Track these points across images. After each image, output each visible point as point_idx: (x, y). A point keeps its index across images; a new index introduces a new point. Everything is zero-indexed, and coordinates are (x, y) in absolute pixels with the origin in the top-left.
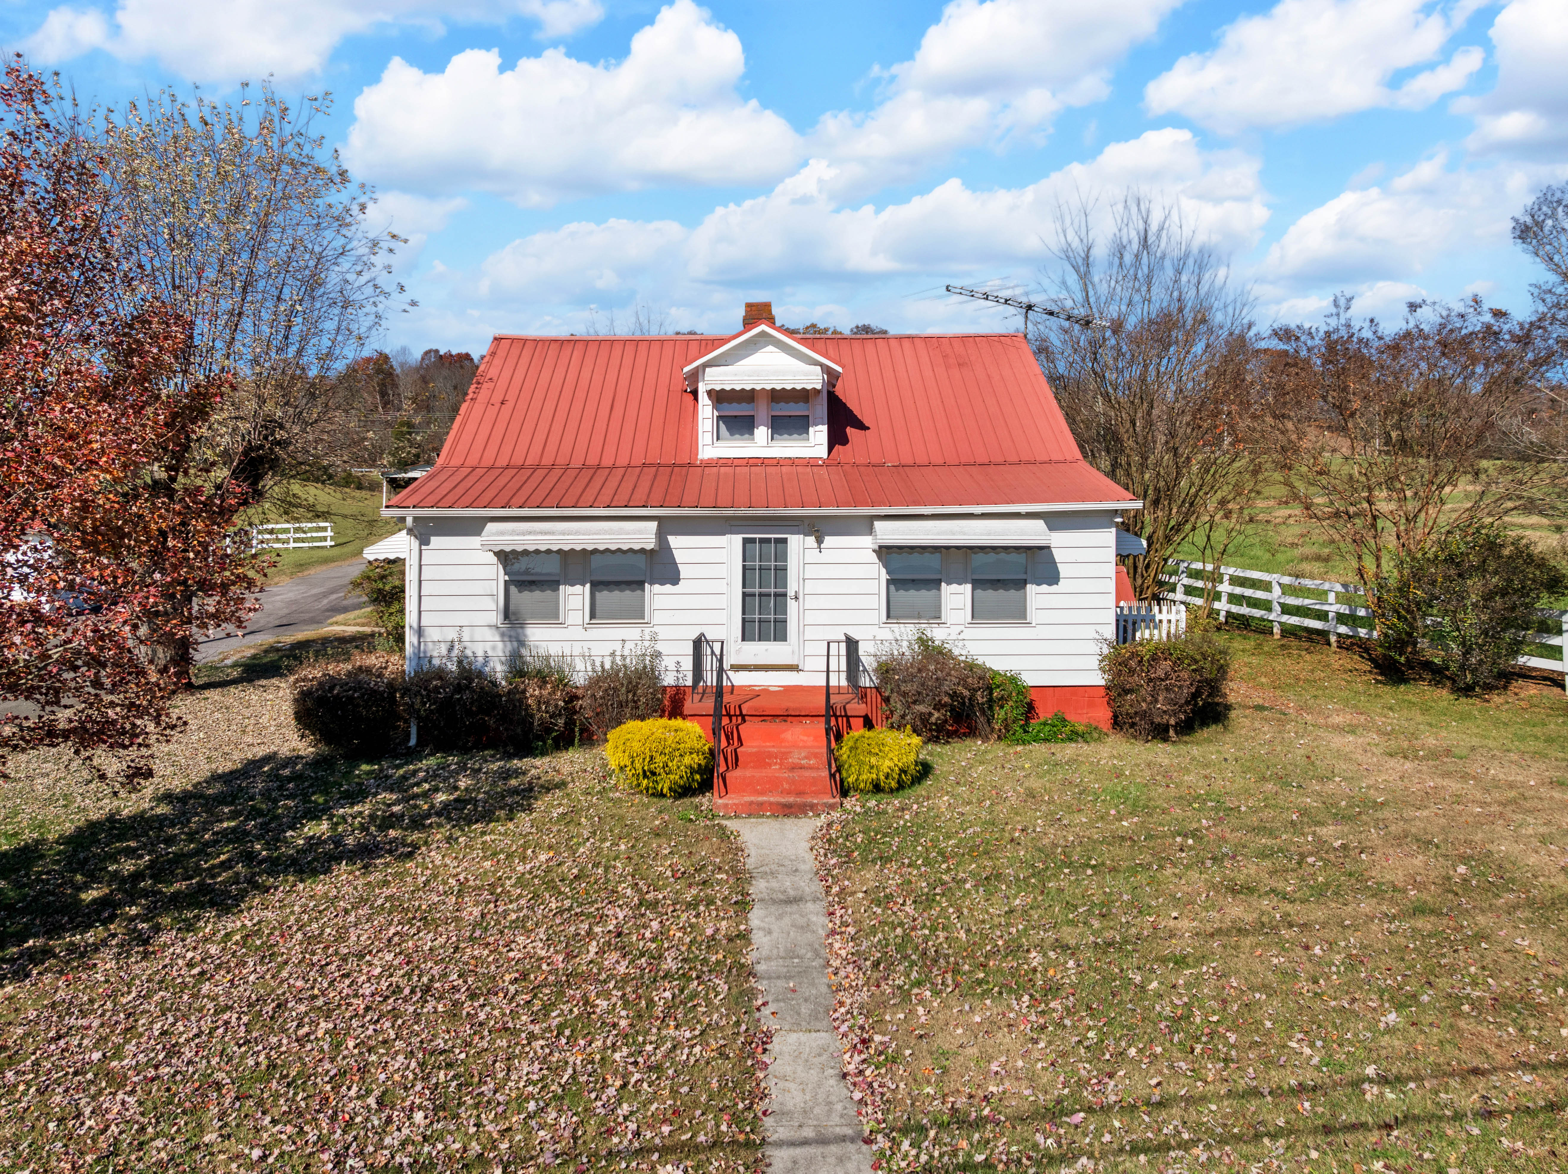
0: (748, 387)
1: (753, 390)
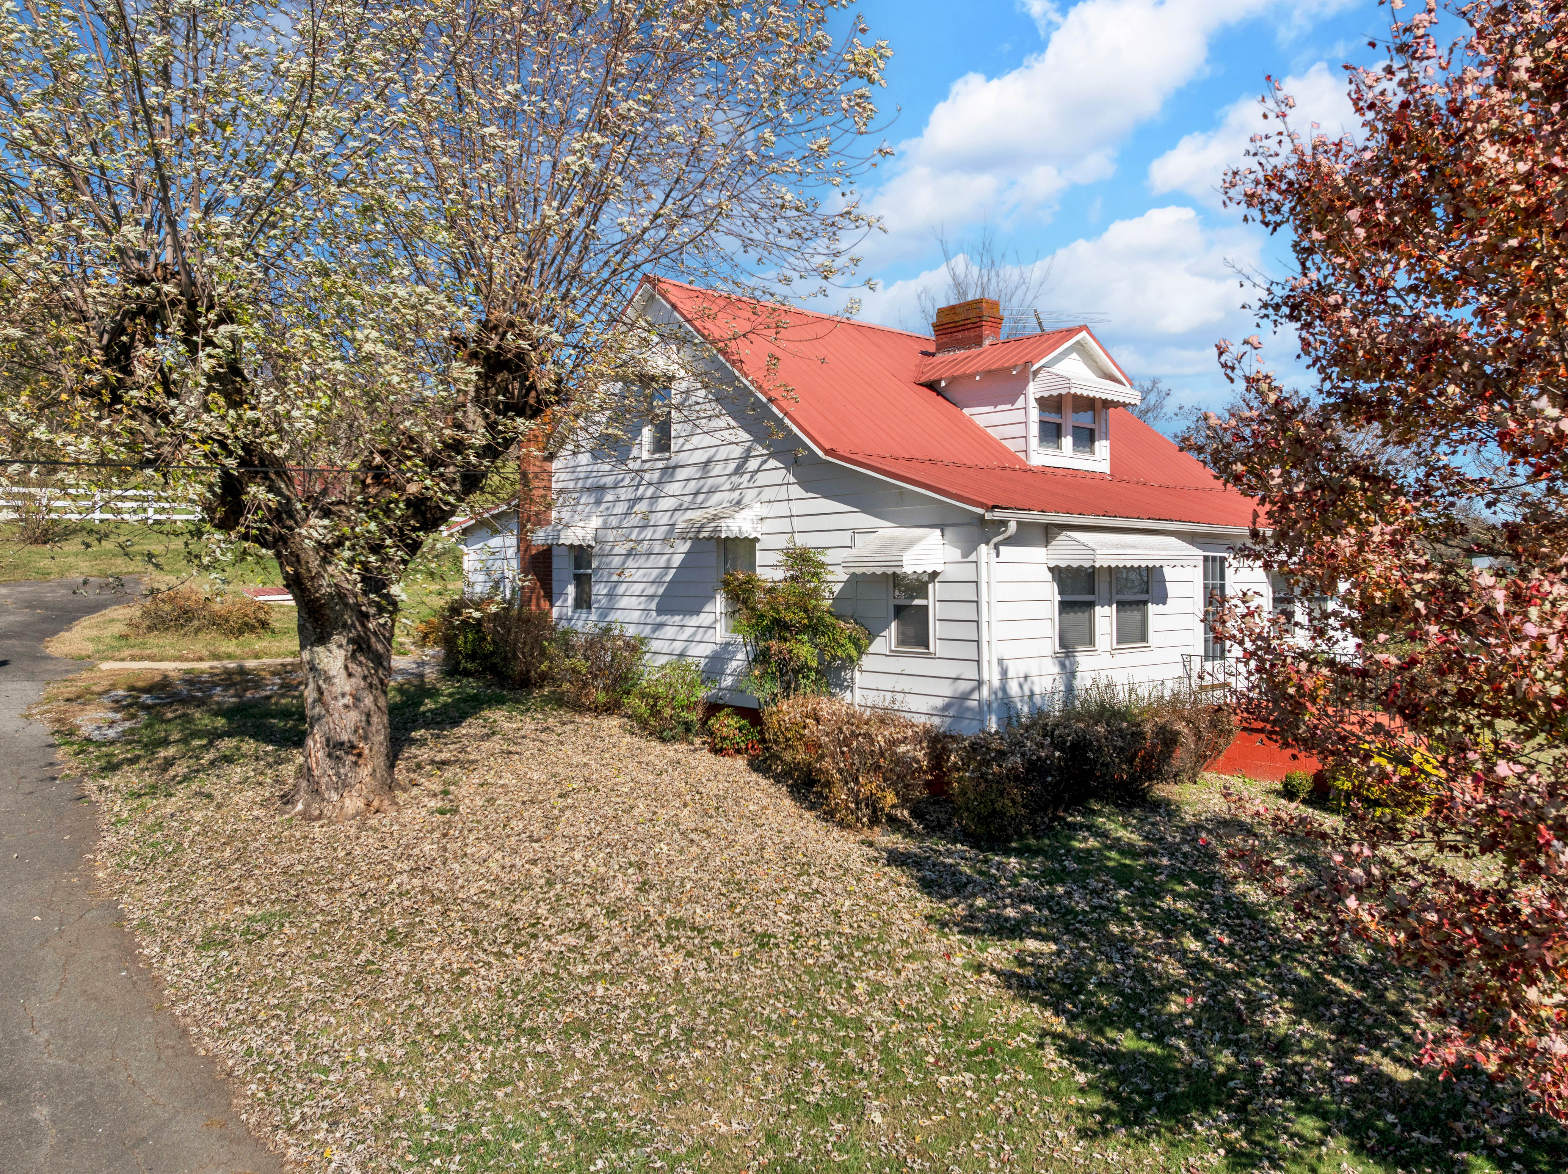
0: (1055, 393)
1: (1060, 395)
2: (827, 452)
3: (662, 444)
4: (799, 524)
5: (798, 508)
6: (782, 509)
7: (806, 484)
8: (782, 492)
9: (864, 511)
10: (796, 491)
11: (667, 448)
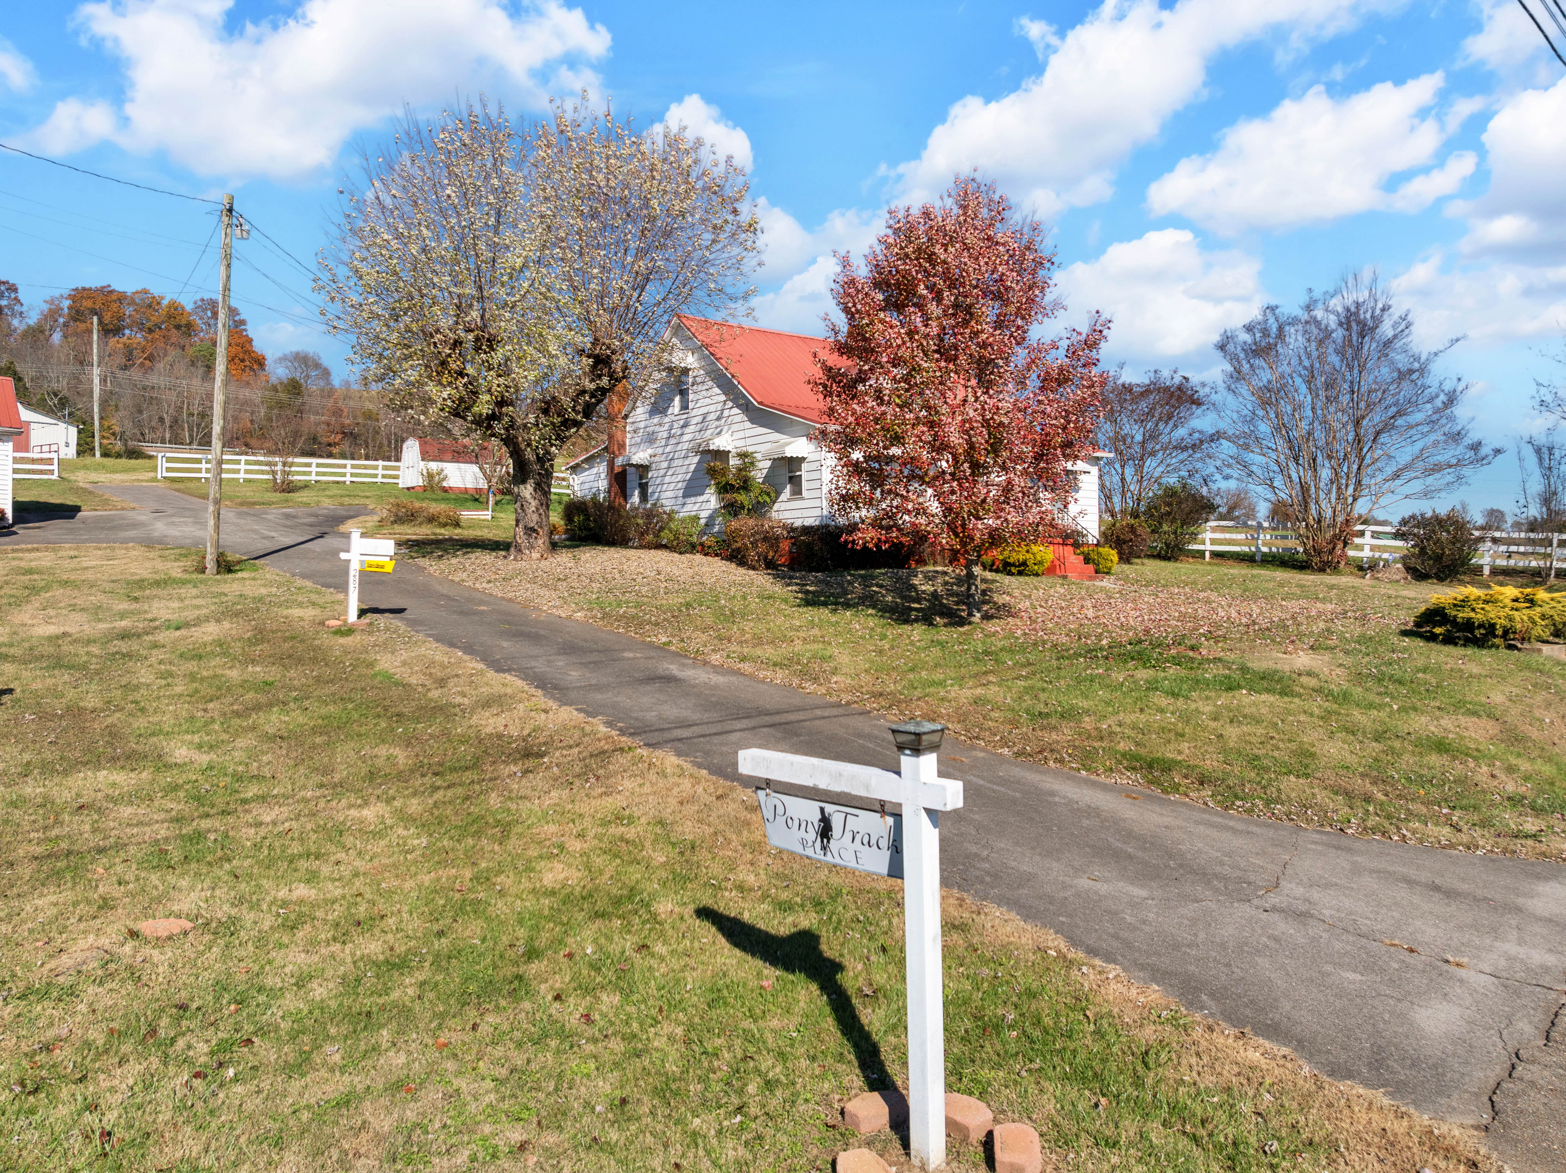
2: (759, 403)
3: (685, 407)
4: (749, 441)
5: (748, 433)
6: (741, 434)
7: (752, 420)
8: (741, 426)
9: (777, 432)
10: (748, 424)
11: (687, 408)
